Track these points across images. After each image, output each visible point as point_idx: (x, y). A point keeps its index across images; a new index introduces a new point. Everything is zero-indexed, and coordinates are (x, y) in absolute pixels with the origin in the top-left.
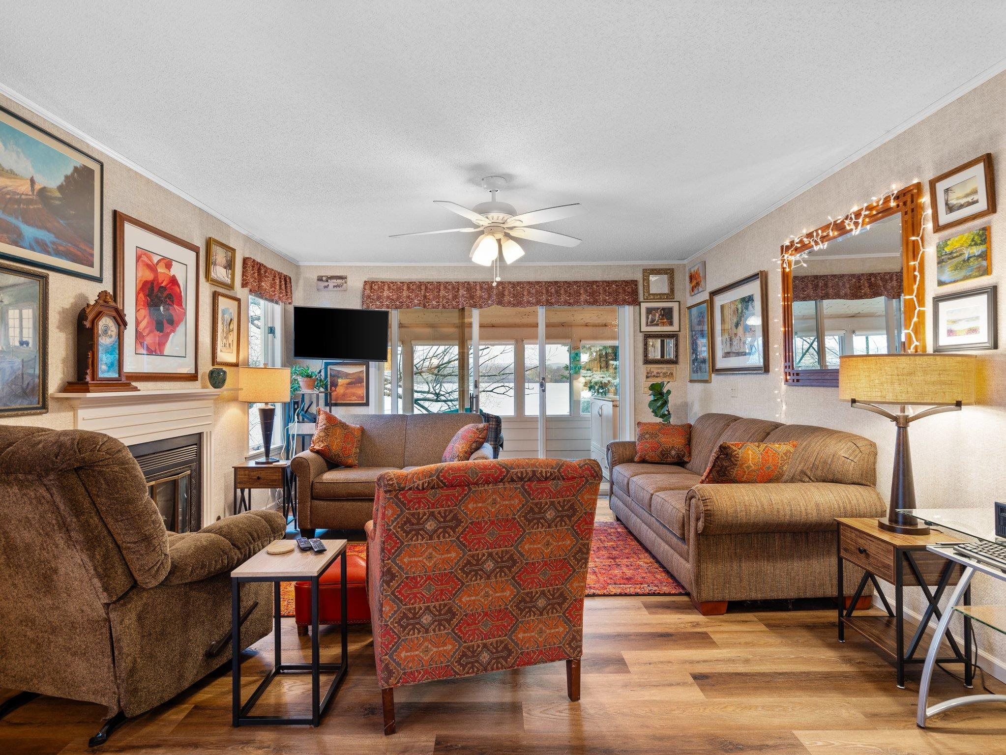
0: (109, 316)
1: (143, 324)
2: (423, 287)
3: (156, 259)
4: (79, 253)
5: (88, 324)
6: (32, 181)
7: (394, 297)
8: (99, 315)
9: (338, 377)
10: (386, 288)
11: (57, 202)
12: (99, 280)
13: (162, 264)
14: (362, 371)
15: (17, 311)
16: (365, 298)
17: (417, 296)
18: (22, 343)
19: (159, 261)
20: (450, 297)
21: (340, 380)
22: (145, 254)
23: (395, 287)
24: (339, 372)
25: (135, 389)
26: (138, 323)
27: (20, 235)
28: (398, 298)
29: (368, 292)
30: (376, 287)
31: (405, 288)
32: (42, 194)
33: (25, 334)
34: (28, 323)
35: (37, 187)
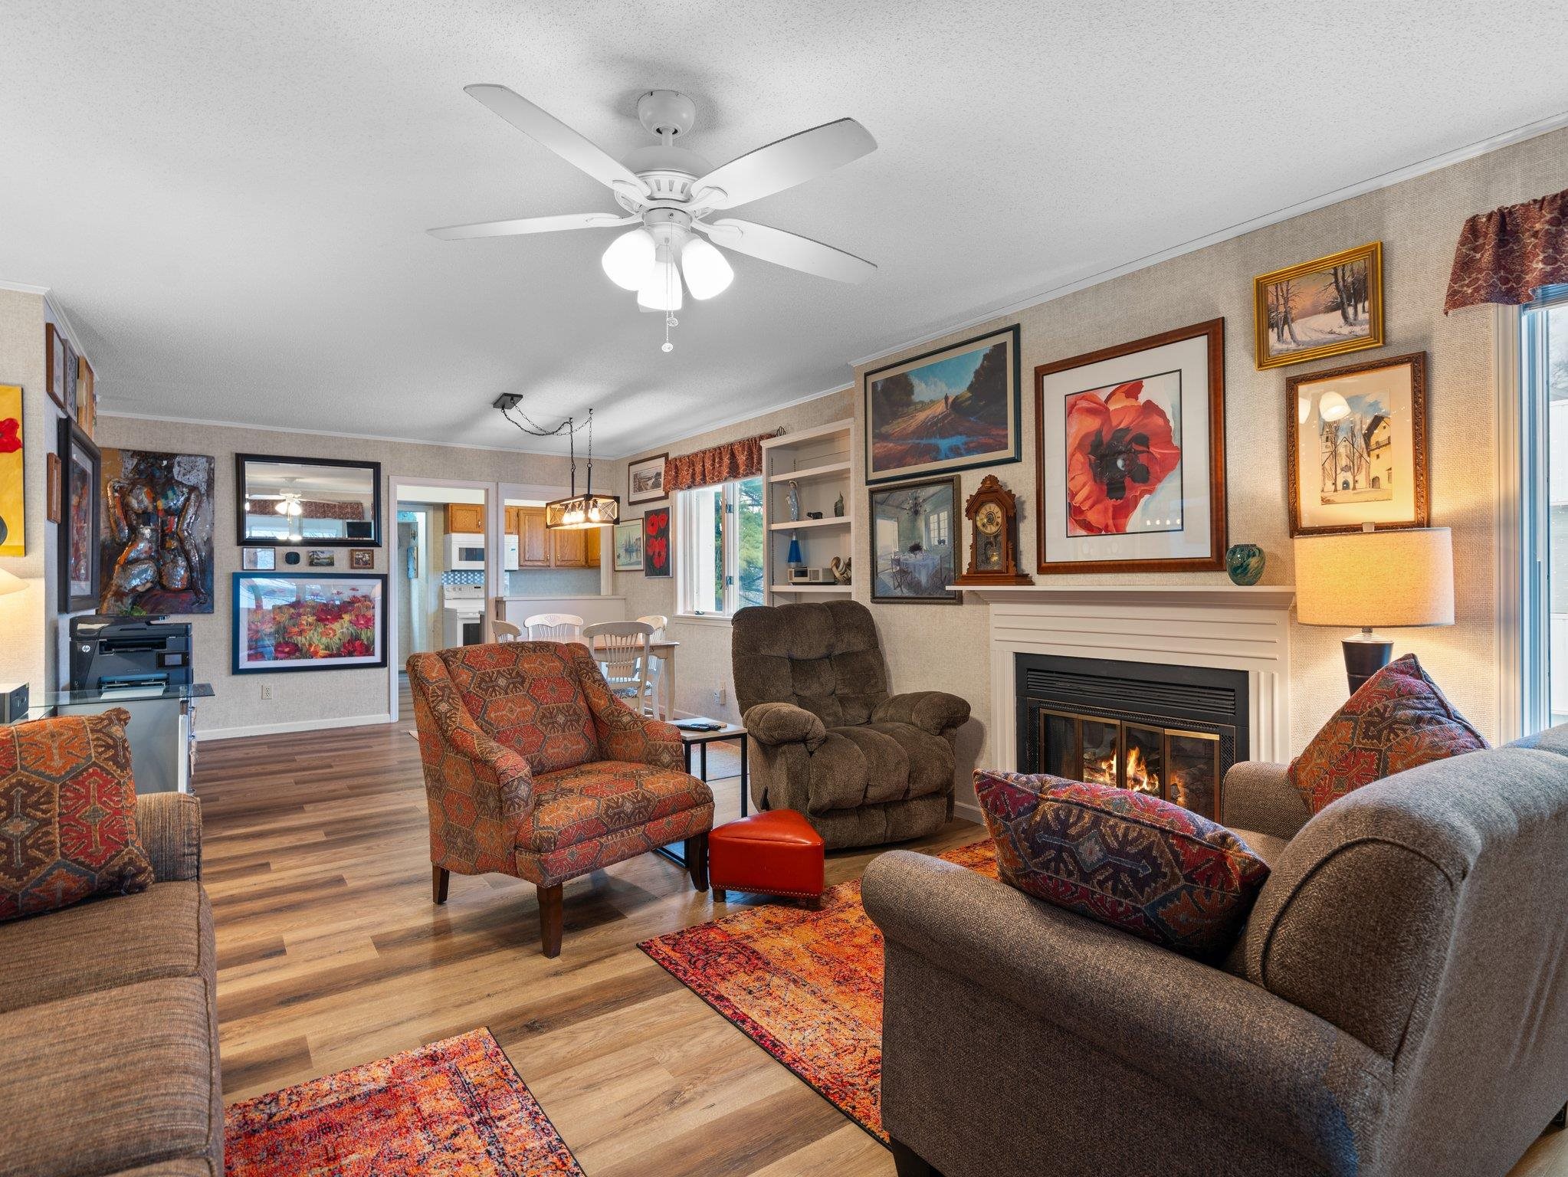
0: (992, 502)
1: (1083, 494)
3: (1109, 392)
4: (991, 441)
5: (968, 516)
6: (945, 399)
8: (982, 504)
12: (1016, 460)
15: (936, 516)
18: (940, 542)
19: (1112, 393)
22: (1083, 398)
25: (1027, 583)
27: (937, 449)
32: (956, 405)
33: (942, 534)
34: (944, 524)
35: (950, 401)
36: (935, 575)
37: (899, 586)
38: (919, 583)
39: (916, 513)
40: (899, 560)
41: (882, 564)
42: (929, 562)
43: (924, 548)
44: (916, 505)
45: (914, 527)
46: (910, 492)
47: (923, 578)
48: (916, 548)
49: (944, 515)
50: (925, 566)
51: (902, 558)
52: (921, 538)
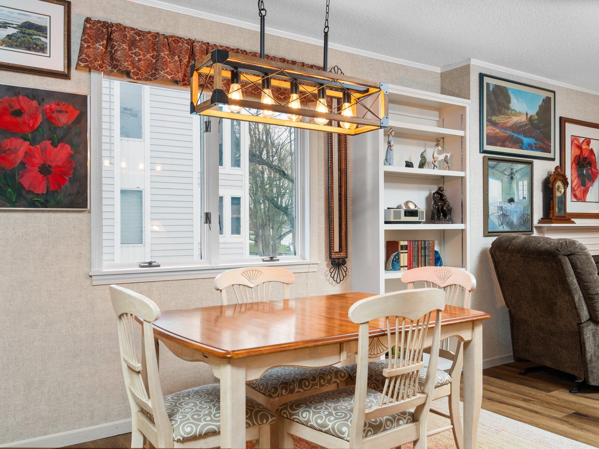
0: (560, 180)
1: (575, 183)
3: (581, 140)
4: (545, 147)
5: (551, 186)
6: (527, 114)
8: (555, 180)
11: (536, 121)
12: (553, 159)
13: (585, 143)
15: (522, 182)
18: (524, 198)
19: (583, 142)
22: (576, 139)
25: (573, 222)
26: (572, 182)
27: (522, 142)
32: (531, 119)
33: (525, 194)
34: (526, 188)
35: (529, 116)
36: (521, 218)
37: (502, 224)
38: (512, 222)
39: (512, 178)
40: (502, 207)
41: (493, 209)
42: (518, 209)
43: (516, 201)
44: (512, 173)
45: (511, 187)
46: (509, 164)
47: (515, 219)
48: (511, 200)
49: (526, 182)
50: (516, 212)
51: (504, 206)
52: (514, 194)
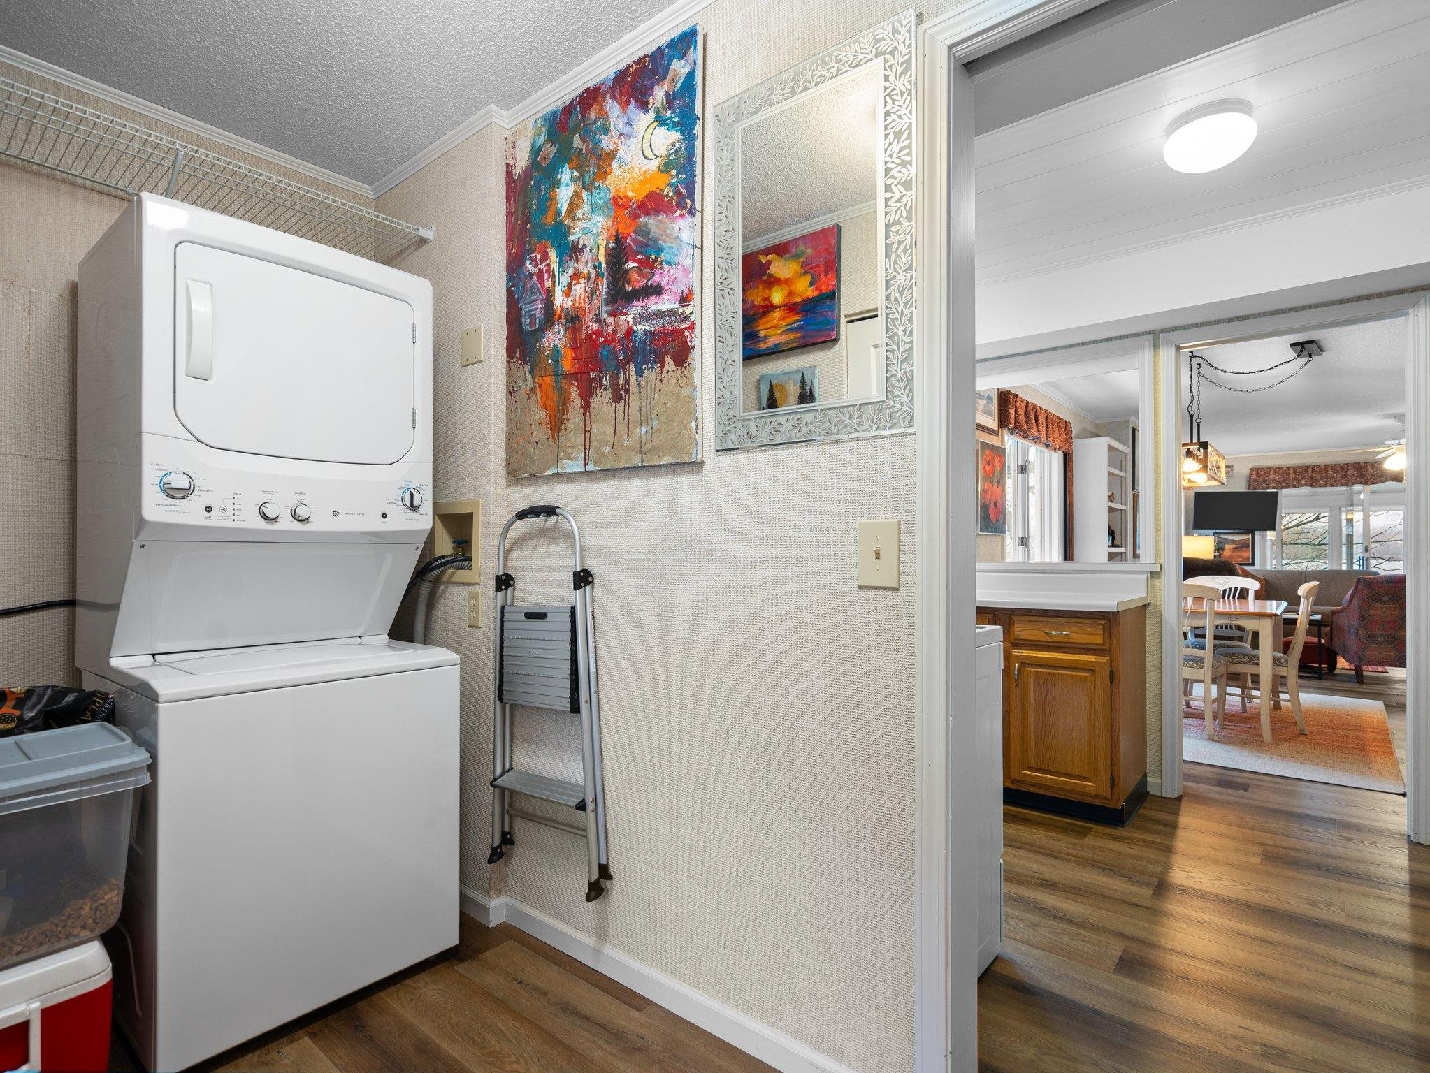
2: (1309, 470)
7: (1281, 479)
9: (1225, 543)
10: (1272, 472)
14: (1248, 539)
16: (1250, 482)
17: (1304, 477)
20: (1339, 476)
21: (1226, 546)
23: (1281, 471)
24: (1226, 539)
28: (1284, 481)
29: (1254, 477)
30: (1262, 472)
31: (1291, 471)
